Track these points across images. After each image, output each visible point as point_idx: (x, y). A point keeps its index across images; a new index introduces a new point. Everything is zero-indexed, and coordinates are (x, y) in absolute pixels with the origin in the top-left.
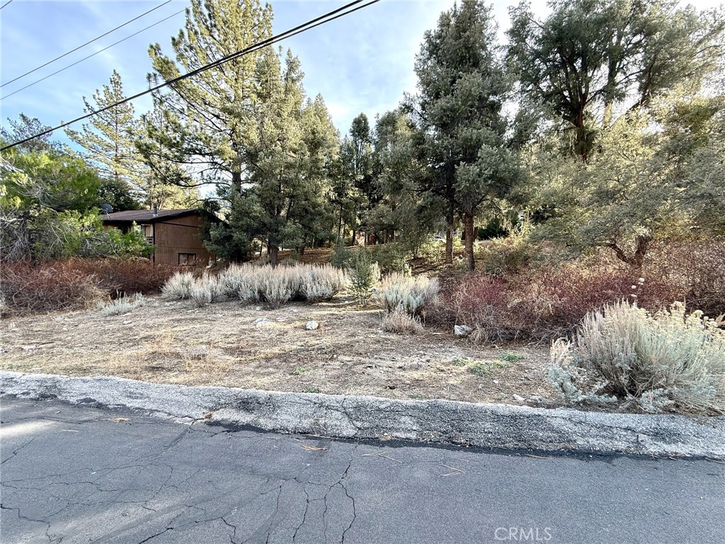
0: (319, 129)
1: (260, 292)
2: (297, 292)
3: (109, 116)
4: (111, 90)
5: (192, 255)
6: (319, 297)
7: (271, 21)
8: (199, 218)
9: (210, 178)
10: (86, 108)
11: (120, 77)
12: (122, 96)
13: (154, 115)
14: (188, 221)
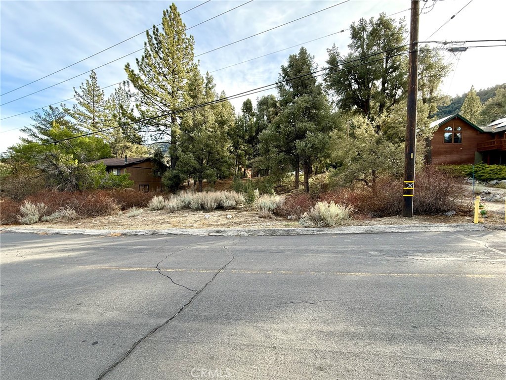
0: (225, 115)
1: (202, 205)
2: (219, 204)
3: (89, 98)
4: (91, 83)
5: (147, 185)
6: (230, 207)
7: (193, 46)
8: (152, 164)
9: (156, 138)
10: (75, 94)
11: (95, 74)
12: (97, 86)
13: (115, 96)
14: (144, 165)
